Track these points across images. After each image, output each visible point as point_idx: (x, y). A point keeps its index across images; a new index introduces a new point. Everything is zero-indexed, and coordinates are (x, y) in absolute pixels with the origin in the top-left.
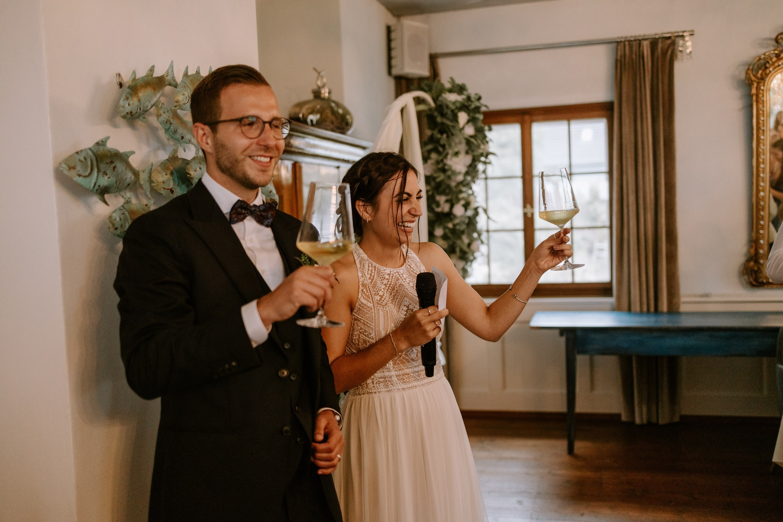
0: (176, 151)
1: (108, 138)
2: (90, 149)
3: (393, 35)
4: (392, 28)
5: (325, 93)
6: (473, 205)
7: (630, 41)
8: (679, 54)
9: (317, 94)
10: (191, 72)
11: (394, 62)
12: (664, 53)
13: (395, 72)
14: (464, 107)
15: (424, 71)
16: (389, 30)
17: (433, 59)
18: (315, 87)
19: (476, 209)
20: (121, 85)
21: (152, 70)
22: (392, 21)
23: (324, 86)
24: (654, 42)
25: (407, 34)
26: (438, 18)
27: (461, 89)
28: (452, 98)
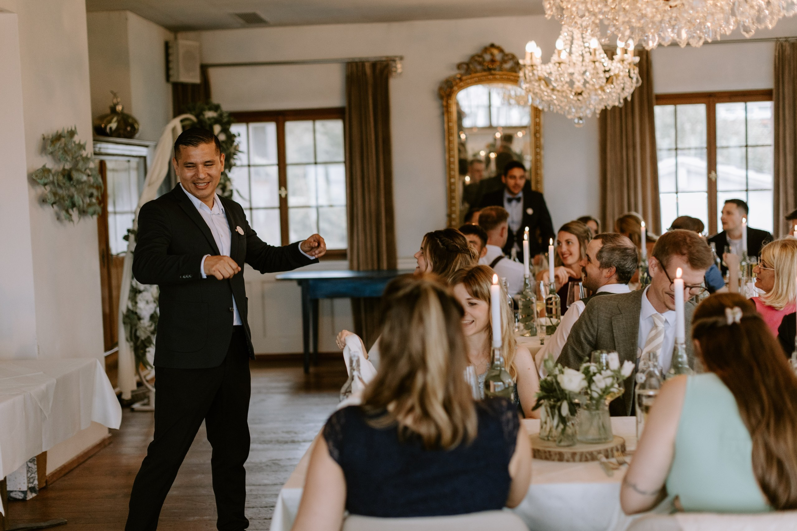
0: (64, 166)
1: (46, 164)
2: (41, 169)
3: (171, 51)
4: (170, 45)
5: (119, 108)
6: (229, 187)
7: (356, 63)
8: (394, 74)
9: (113, 110)
10: (70, 129)
11: (171, 72)
12: (382, 72)
13: (173, 79)
14: (217, 121)
15: (196, 80)
16: (167, 46)
17: (204, 69)
18: (112, 105)
19: (231, 191)
20: (44, 139)
21: (57, 132)
22: (170, 36)
23: (117, 104)
24: (374, 65)
25: (181, 51)
26: (207, 35)
27: (216, 108)
28: (210, 114)
